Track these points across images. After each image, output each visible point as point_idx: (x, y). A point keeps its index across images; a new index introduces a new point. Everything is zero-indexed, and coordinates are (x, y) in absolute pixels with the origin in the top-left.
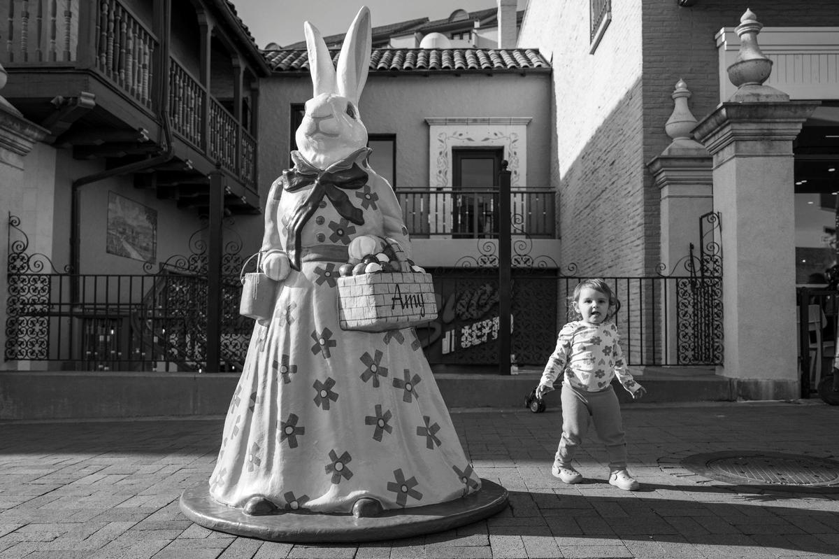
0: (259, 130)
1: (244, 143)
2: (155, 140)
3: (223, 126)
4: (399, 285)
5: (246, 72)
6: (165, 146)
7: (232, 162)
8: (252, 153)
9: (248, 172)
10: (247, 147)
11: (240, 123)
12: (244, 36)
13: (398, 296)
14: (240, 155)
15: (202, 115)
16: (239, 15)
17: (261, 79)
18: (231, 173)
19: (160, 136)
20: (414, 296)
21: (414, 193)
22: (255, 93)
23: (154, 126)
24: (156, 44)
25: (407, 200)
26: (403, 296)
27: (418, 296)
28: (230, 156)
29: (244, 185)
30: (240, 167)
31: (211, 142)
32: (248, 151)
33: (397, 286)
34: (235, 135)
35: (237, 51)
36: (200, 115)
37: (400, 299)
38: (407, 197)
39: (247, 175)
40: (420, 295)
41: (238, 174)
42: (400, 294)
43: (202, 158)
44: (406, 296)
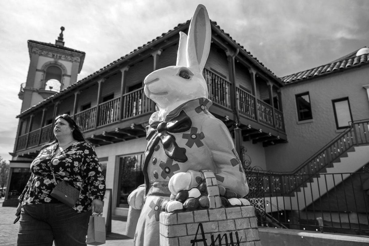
0: (283, 108)
1: (276, 114)
2: (232, 119)
3: (265, 109)
4: (203, 224)
5: (274, 87)
6: (237, 121)
7: (271, 122)
8: (281, 118)
9: (280, 126)
10: (278, 116)
11: (273, 107)
12: (269, 73)
13: (200, 237)
14: (275, 119)
15: (254, 106)
16: (265, 66)
17: (281, 88)
18: (272, 127)
19: (234, 118)
20: (225, 235)
21: (363, 123)
22: (279, 94)
23: (232, 114)
24: (231, 84)
25: (359, 127)
26: (208, 238)
27: (231, 234)
28: (270, 120)
29: (278, 131)
30: (275, 124)
31: (260, 116)
32: (279, 118)
33: (200, 225)
34: (271, 112)
35: (268, 80)
36: (253, 106)
37: (204, 240)
38: (359, 125)
39: (279, 127)
40: (234, 233)
41: (274, 127)
42: (203, 234)
43: (256, 123)
44: (212, 237)
